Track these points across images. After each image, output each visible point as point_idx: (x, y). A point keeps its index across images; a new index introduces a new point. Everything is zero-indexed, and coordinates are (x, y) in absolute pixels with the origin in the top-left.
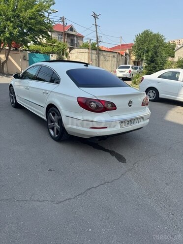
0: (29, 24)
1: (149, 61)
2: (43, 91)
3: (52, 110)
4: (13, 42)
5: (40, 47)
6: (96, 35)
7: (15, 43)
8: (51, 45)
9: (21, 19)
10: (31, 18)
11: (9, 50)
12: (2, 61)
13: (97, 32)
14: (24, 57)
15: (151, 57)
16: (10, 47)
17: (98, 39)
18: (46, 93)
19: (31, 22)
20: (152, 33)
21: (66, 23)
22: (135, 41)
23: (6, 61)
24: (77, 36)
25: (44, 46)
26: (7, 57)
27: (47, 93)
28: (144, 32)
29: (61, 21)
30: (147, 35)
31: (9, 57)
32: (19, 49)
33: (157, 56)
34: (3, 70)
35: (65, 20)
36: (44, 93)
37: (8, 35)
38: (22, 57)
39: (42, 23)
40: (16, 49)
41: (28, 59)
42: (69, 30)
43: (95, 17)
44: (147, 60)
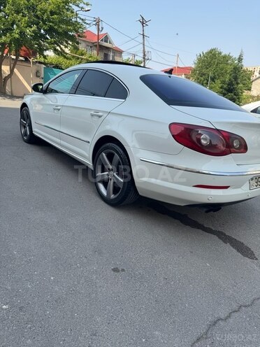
0: (50, 22)
1: (225, 89)
2: (92, 113)
3: (107, 148)
4: (24, 48)
5: (61, 59)
6: (142, 49)
7: (27, 49)
8: (78, 58)
9: (38, 13)
10: (52, 13)
11: (17, 60)
12: (4, 76)
13: (144, 45)
14: (37, 72)
15: (229, 85)
16: (17, 55)
17: (145, 55)
18: (97, 115)
19: (53, 19)
20: (220, 53)
21: (102, 28)
22: (195, 63)
23: (10, 76)
24: (113, 50)
25: (67, 58)
26: (12, 71)
27: (100, 117)
28: (211, 52)
29: (95, 23)
30: (214, 55)
31: (15, 70)
32: (31, 60)
33: (238, 84)
34: (5, 89)
35: (100, 23)
36: (92, 115)
37: (17, 36)
38: (34, 71)
39: (68, 22)
40: (27, 60)
41: (42, 76)
42: (102, 40)
43: (143, 23)
44: (221, 88)
